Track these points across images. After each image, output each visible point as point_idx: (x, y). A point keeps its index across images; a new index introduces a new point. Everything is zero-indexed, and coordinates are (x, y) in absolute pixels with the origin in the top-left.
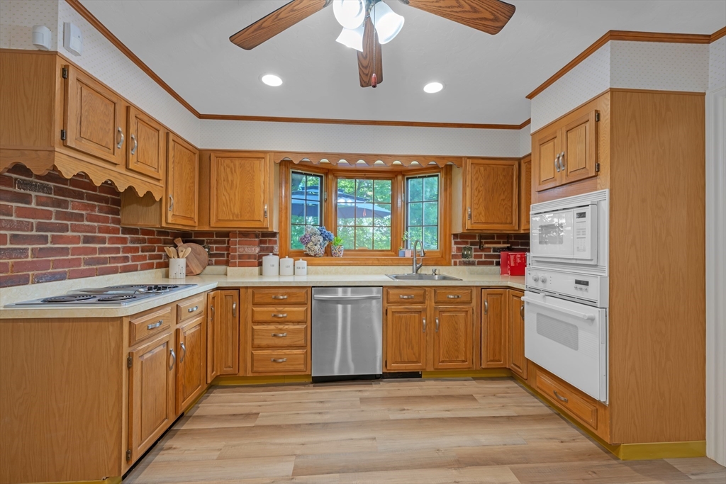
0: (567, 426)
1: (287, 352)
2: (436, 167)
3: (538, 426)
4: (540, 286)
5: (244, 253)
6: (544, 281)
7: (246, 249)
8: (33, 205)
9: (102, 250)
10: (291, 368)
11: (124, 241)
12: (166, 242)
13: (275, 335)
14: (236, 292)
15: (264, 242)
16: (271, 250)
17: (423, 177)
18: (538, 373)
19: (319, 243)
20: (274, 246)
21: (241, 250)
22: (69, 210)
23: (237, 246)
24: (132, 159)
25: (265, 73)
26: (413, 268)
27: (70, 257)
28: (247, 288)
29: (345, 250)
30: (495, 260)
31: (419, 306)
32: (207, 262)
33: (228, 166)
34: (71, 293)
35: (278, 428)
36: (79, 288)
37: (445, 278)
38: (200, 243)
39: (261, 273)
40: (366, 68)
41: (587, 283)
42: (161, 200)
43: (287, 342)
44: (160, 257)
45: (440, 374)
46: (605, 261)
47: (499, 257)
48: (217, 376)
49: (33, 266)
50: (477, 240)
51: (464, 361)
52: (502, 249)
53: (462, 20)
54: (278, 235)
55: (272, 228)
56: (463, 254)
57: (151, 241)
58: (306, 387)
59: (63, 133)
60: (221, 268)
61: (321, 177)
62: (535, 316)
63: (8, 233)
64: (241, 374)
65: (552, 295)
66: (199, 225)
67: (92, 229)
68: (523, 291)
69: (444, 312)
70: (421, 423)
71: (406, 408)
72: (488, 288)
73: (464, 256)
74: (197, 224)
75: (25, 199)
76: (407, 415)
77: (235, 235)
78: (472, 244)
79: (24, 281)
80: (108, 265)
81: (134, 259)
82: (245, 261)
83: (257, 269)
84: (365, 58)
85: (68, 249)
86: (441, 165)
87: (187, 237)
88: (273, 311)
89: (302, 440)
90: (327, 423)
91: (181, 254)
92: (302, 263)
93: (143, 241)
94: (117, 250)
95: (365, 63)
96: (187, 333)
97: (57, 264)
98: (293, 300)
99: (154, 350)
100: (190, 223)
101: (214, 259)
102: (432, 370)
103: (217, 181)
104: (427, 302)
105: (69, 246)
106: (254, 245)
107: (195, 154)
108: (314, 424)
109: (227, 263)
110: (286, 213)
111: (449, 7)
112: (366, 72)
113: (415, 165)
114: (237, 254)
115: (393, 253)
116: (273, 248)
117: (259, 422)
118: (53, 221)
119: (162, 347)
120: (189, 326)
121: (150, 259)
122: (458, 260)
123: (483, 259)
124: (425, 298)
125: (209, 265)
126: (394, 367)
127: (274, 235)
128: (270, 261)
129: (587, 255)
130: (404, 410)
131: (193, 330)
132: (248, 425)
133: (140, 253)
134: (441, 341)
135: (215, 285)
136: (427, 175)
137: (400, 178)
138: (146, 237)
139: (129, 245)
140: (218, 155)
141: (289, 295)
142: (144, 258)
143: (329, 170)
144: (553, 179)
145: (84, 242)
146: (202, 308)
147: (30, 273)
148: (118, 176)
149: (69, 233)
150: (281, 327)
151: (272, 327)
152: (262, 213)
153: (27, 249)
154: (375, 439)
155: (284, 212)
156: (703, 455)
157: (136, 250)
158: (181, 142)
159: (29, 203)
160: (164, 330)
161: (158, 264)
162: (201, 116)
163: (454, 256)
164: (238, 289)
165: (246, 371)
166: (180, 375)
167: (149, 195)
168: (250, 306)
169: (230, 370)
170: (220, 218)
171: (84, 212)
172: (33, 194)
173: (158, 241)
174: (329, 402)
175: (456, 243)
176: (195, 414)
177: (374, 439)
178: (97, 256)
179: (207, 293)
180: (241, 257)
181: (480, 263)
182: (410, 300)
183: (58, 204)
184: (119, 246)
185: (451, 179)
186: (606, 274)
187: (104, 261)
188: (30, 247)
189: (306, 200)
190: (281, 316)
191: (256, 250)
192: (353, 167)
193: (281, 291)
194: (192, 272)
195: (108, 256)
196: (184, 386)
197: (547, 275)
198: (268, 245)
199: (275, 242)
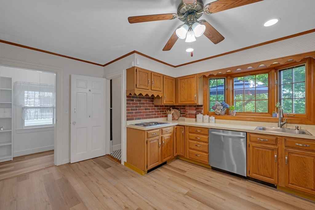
1: (201, 153)
5: (190, 113)
7: (191, 111)
8: (135, 102)
9: (149, 112)
10: (202, 160)
11: (155, 109)
12: (167, 109)
13: (196, 145)
14: (183, 127)
15: (198, 109)
16: (200, 112)
17: (292, 68)
19: (220, 109)
20: (202, 110)
22: (142, 102)
23: (188, 110)
24: (152, 87)
25: (186, 49)
26: (278, 124)
27: (142, 114)
28: (187, 126)
29: (236, 113)
31: (272, 147)
32: (179, 116)
33: (183, 82)
34: (142, 123)
35: (190, 179)
36: (144, 122)
37: (304, 133)
38: (178, 109)
39: (196, 121)
40: (213, 38)
42: (162, 97)
43: (201, 149)
44: (165, 114)
48: (178, 155)
49: (135, 116)
53: (242, 4)
54: (203, 106)
55: (198, 103)
57: (162, 109)
58: (209, 170)
59: (136, 85)
60: (183, 118)
61: (225, 79)
63: (130, 108)
64: (186, 157)
66: (175, 103)
67: (147, 106)
69: (293, 153)
71: (252, 197)
74: (174, 103)
75: (133, 100)
76: (250, 200)
77: (187, 106)
79: (133, 119)
80: (151, 116)
81: (158, 114)
82: (191, 116)
83: (194, 119)
84: (210, 35)
85: (141, 112)
87: (174, 107)
88: (196, 136)
89: (195, 186)
90: (208, 185)
91: (171, 113)
92: (213, 118)
93: (160, 109)
94: (153, 112)
95: (211, 36)
96: (165, 138)
97: (139, 115)
98: (203, 133)
99: (154, 141)
100: (172, 103)
101: (182, 115)
102: (284, 186)
103: (180, 88)
104: (279, 145)
105: (142, 111)
106: (194, 110)
107: (173, 80)
109: (185, 116)
110: (206, 97)
111: (232, 4)
112: (214, 39)
114: (188, 113)
115: (270, 115)
116: (201, 111)
117: (185, 174)
118: (138, 105)
119: (156, 141)
120: (166, 136)
121: (162, 114)
124: (277, 142)
125: (180, 117)
126: (254, 176)
127: (201, 106)
128: (199, 116)
130: (251, 197)
131: (167, 138)
132: (182, 173)
133: (159, 113)
134: (290, 171)
135: (177, 124)
136: (295, 66)
137: (273, 71)
138: (161, 108)
139: (156, 110)
140: (180, 79)
141: (201, 130)
142: (161, 114)
143: (228, 75)
145: (145, 110)
146: (172, 131)
147: (134, 117)
148: (149, 92)
149: (142, 108)
150: (198, 142)
151: (195, 142)
152: (194, 98)
153: (133, 112)
154: (225, 200)
155: (205, 96)
157: (158, 112)
158: (168, 78)
159: (134, 101)
160: (157, 136)
161: (165, 116)
162: (175, 67)
164: (184, 126)
165: (187, 156)
166: (163, 150)
167: (158, 96)
168: (188, 133)
169: (182, 154)
170: (181, 101)
171: (145, 102)
172: (135, 99)
173: (165, 109)
174: (214, 178)
176: (169, 165)
178: (148, 113)
179: (174, 126)
180: (189, 114)
182: (265, 142)
183: (140, 101)
184: (154, 111)
187: (150, 115)
188: (134, 111)
189: (217, 90)
190: (199, 138)
191: (194, 112)
192: (245, 71)
193: (199, 129)
194: (175, 119)
195: (151, 113)
196: (164, 154)
198: (199, 110)
199: (202, 109)
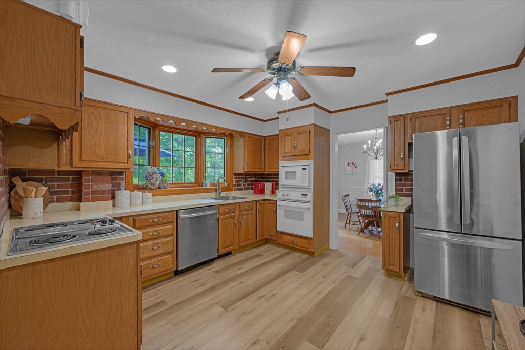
0: (296, 253)
1: (161, 258)
2: (224, 134)
3: (289, 256)
4: (286, 197)
5: (98, 189)
6: (287, 196)
7: (100, 186)
10: (164, 269)
13: (152, 249)
15: (113, 179)
17: (215, 138)
18: (283, 235)
19: (159, 179)
20: (121, 182)
21: (95, 186)
23: (91, 184)
30: (251, 187)
31: (233, 214)
32: (49, 200)
33: (93, 115)
38: (37, 181)
41: (306, 195)
43: (160, 252)
45: (242, 249)
46: (312, 187)
47: (252, 185)
50: (244, 176)
51: (251, 240)
52: (253, 181)
54: (124, 174)
56: (238, 184)
60: (70, 204)
62: (283, 211)
65: (291, 201)
68: (276, 201)
69: (243, 215)
70: (252, 270)
72: (259, 201)
73: (239, 185)
77: (87, 173)
78: (242, 178)
82: (97, 196)
83: (110, 202)
86: (227, 134)
88: (150, 232)
98: (165, 221)
101: (55, 197)
102: (237, 248)
104: (236, 212)
106: (107, 182)
108: (206, 290)
109: (79, 199)
113: (214, 131)
114: (90, 190)
115: (197, 185)
116: (120, 184)
117: (170, 304)
122: (236, 188)
123: (246, 187)
124: (235, 210)
125: (50, 202)
127: (121, 173)
129: (307, 184)
137: (202, 136)
141: (162, 217)
144: (291, 152)
150: (156, 241)
151: (150, 243)
156: (329, 249)
163: (235, 186)
174: (199, 279)
175: (235, 178)
177: (242, 283)
181: (246, 189)
182: (229, 211)
185: (233, 142)
186: (313, 191)
189: (139, 146)
190: (156, 233)
191: (110, 187)
193: (157, 215)
197: (289, 193)
198: (115, 182)
199: (122, 179)
